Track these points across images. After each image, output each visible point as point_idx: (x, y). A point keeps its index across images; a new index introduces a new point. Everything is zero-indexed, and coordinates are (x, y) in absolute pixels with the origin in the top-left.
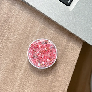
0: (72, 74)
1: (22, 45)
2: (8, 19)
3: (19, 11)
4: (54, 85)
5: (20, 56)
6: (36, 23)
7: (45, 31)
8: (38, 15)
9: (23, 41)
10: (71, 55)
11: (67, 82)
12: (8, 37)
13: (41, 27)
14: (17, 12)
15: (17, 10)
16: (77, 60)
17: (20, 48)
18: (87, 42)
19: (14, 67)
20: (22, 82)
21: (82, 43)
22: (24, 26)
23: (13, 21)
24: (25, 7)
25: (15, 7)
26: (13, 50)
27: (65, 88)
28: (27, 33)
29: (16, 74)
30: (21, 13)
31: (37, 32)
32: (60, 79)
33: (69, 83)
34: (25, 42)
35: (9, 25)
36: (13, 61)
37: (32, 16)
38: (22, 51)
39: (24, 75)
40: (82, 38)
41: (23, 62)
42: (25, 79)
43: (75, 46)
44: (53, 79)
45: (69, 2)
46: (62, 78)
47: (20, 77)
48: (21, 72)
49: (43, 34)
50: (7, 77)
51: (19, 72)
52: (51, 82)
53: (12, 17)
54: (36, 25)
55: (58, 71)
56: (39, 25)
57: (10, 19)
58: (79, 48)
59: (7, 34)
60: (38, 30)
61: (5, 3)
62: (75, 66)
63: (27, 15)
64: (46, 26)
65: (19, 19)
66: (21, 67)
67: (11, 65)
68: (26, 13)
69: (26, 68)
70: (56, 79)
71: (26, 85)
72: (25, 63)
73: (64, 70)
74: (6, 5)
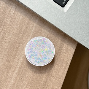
2: (4, 19)
3: (15, 12)
4: (47, 85)
5: (15, 56)
6: (31, 23)
7: (40, 31)
8: (33, 16)
9: (18, 41)
10: (65, 56)
11: (60, 83)
12: (3, 37)
13: (35, 27)
14: (13, 13)
15: (12, 11)
16: (71, 60)
18: (81, 43)
19: (9, 67)
20: (16, 82)
21: (77, 44)
22: (19, 26)
23: (9, 21)
24: (20, 7)
26: (7, 50)
27: (58, 88)
28: (22, 33)
29: (10, 73)
30: (16, 13)
31: (32, 33)
32: (53, 79)
33: (62, 84)
34: (20, 43)
35: (4, 25)
36: (8, 61)
37: (27, 16)
38: (16, 51)
39: (18, 75)
40: (76, 39)
41: (18, 62)
42: (19, 79)
43: (69, 47)
44: (47, 79)
45: (63, 3)
46: (56, 79)
47: (14, 76)
48: (16, 72)
49: (38, 34)
50: (2, 77)
51: (13, 72)
52: (44, 82)
53: (7, 17)
54: (31, 26)
55: (52, 71)
56: (34, 25)
57: (5, 19)
58: (73, 49)
59: (2, 34)
60: (33, 30)
62: (69, 66)
63: (22, 15)
64: (41, 27)
65: (14, 19)
66: (15, 67)
67: (6, 65)
68: (21, 13)
69: (20, 68)
70: (50, 79)
71: (20, 85)
72: (20, 63)
73: (58, 70)
74: (2, 5)
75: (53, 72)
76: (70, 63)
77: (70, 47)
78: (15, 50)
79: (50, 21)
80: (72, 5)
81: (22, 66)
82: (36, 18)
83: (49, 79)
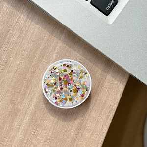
0: (108, 128)
1: (29, 76)
2: (8, 33)
3: (26, 21)
4: (77, 145)
5: (25, 94)
6: (54, 40)
7: (67, 54)
8: (56, 28)
10: (107, 97)
11: (99, 141)
12: (6, 62)
13: (60, 47)
14: (23, 22)
15: (22, 18)
17: (24, 81)
18: (135, 76)
19: (14, 112)
20: (25, 137)
21: (128, 77)
22: (33, 45)
23: (16, 36)
24: (36, 13)
25: (19, 13)
26: (13, 84)
28: (37, 56)
29: (16, 123)
30: (29, 23)
31: (54, 56)
32: (88, 135)
34: (34, 72)
35: (8, 43)
36: (12, 102)
37: (46, 29)
38: (27, 87)
39: (29, 126)
41: (29, 105)
42: (31, 133)
44: (77, 134)
45: (108, 8)
46: (92, 134)
47: (22, 128)
48: (25, 121)
50: (2, 128)
51: (22, 120)
52: (73, 138)
53: (13, 29)
54: (53, 45)
55: (85, 121)
56: (58, 43)
57: (11, 32)
58: (121, 85)
59: (4, 58)
60: (56, 52)
61: (3, 5)
62: (113, 114)
63: (38, 26)
64: (70, 47)
65: (24, 33)
66: (25, 112)
67: (9, 108)
68: (37, 23)
69: (33, 115)
70: (82, 135)
71: (32, 143)
72: (32, 107)
73: (95, 120)
74: (5, 9)
75: (88, 122)
76: (115, 109)
77: (117, 82)
78: (25, 84)
79: (84, 38)
80: (121, 12)
81: (35, 112)
82: (62, 32)
83: (80, 135)
